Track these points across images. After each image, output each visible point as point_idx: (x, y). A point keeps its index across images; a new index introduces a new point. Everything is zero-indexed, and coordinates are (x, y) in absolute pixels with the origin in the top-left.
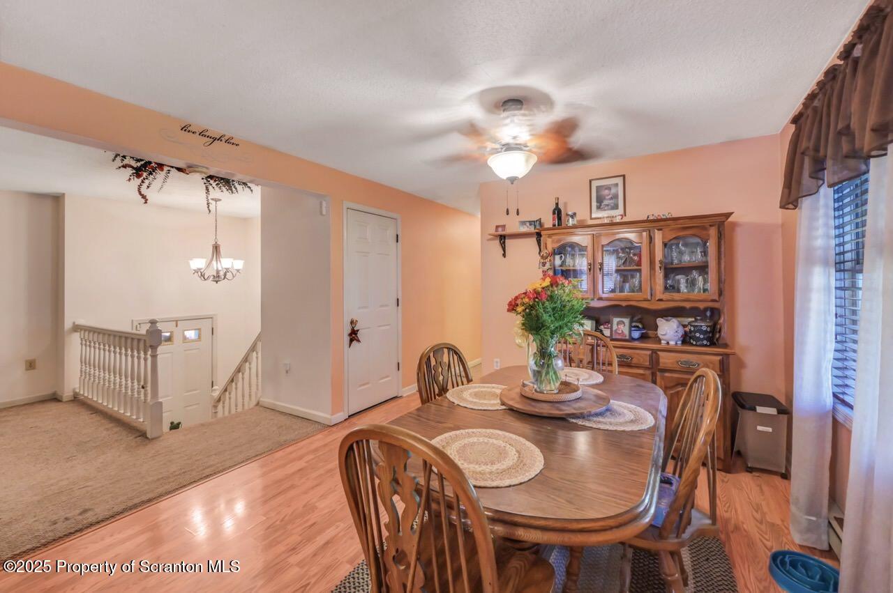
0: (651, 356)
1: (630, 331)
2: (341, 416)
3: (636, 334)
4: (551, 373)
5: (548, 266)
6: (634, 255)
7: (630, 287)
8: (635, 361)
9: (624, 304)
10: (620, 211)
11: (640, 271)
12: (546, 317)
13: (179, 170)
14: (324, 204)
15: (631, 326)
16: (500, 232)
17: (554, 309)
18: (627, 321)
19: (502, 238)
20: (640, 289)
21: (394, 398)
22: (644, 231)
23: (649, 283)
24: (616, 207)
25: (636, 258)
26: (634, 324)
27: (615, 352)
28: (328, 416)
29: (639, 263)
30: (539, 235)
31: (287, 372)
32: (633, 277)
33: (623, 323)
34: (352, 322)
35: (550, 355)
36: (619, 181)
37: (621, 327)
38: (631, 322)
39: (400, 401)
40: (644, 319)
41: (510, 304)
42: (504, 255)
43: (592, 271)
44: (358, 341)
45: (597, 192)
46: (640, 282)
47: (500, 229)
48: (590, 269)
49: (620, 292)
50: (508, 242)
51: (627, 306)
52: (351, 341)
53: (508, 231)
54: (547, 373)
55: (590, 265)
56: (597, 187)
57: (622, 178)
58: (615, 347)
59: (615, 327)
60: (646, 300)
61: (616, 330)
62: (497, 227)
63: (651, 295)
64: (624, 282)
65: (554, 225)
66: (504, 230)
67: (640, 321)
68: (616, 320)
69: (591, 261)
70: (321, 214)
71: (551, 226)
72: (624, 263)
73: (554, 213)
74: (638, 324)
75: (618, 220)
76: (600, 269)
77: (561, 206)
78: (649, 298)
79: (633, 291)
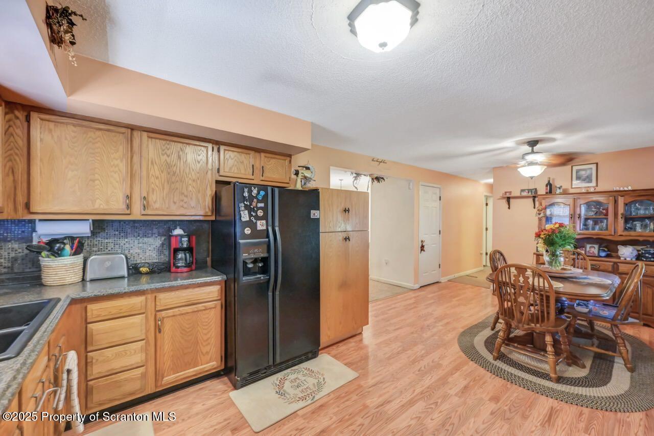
0: (613, 266)
1: (599, 252)
2: (417, 286)
3: (603, 254)
4: (558, 263)
5: (542, 215)
6: (603, 209)
7: (599, 227)
8: (601, 268)
9: (595, 237)
10: (593, 184)
11: (607, 219)
12: (556, 239)
13: (365, 175)
14: (411, 184)
15: (599, 250)
16: (508, 195)
17: (561, 237)
18: (596, 246)
19: (508, 199)
20: (607, 229)
21: (437, 282)
22: (611, 196)
23: (613, 226)
24: (590, 181)
25: (604, 211)
26: (601, 249)
27: (589, 263)
28: (412, 285)
29: (607, 215)
30: (534, 197)
31: (386, 263)
32: (602, 222)
33: (594, 247)
34: (422, 241)
35: (557, 256)
36: (594, 167)
37: (593, 249)
38: (599, 247)
39: (440, 284)
40: (609, 246)
41: (536, 234)
42: (509, 208)
43: (573, 219)
44: (424, 251)
45: (577, 172)
46: (607, 225)
47: (508, 194)
48: (571, 218)
49: (592, 230)
50: (511, 200)
51: (597, 238)
52: (421, 250)
53: (513, 195)
54: (556, 263)
55: (572, 215)
56: (577, 170)
57: (595, 165)
58: (590, 260)
59: (588, 249)
60: (611, 235)
61: (589, 251)
62: (506, 193)
63: (615, 233)
64: (595, 224)
65: (547, 193)
66: (511, 194)
67: (606, 247)
68: (588, 246)
69: (573, 213)
70: (409, 189)
71: (545, 193)
72: (595, 214)
73: (547, 186)
74: (604, 249)
75: (592, 190)
76: (579, 218)
77: (551, 182)
78: (613, 234)
79: (602, 230)
